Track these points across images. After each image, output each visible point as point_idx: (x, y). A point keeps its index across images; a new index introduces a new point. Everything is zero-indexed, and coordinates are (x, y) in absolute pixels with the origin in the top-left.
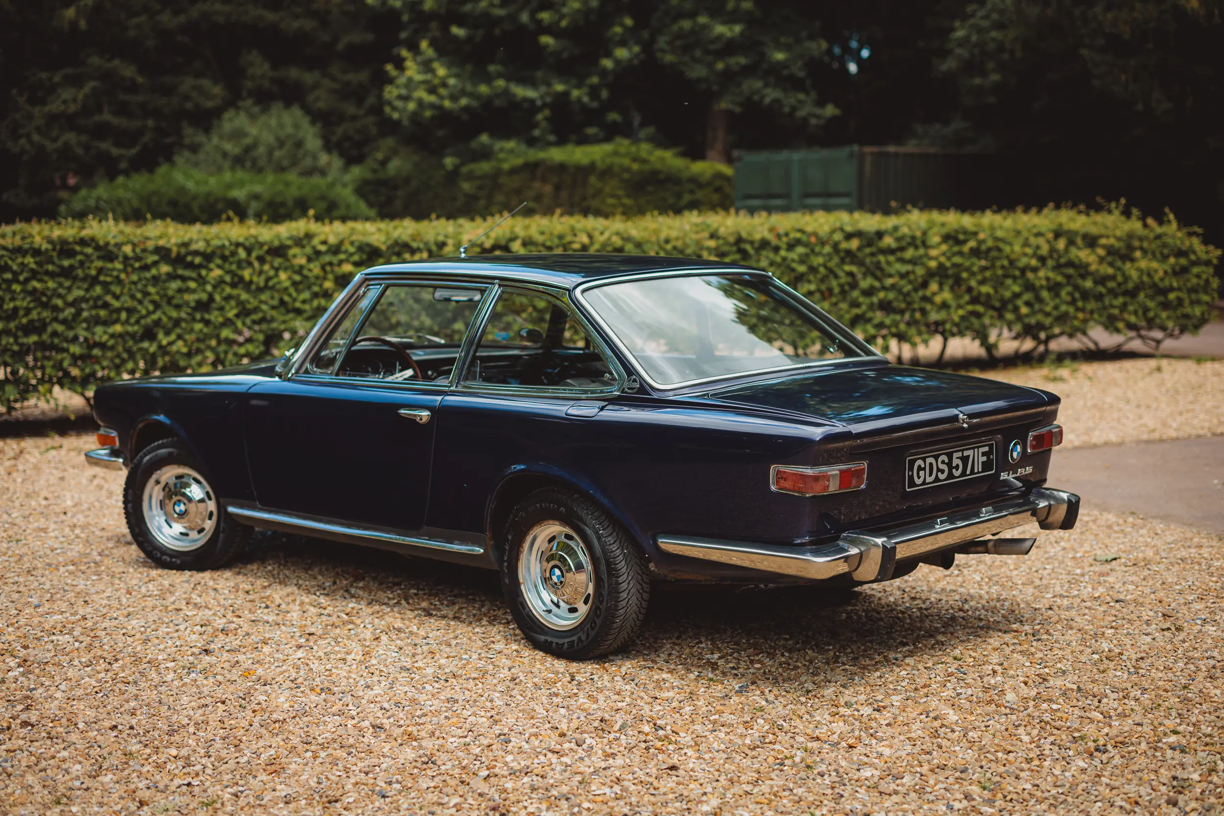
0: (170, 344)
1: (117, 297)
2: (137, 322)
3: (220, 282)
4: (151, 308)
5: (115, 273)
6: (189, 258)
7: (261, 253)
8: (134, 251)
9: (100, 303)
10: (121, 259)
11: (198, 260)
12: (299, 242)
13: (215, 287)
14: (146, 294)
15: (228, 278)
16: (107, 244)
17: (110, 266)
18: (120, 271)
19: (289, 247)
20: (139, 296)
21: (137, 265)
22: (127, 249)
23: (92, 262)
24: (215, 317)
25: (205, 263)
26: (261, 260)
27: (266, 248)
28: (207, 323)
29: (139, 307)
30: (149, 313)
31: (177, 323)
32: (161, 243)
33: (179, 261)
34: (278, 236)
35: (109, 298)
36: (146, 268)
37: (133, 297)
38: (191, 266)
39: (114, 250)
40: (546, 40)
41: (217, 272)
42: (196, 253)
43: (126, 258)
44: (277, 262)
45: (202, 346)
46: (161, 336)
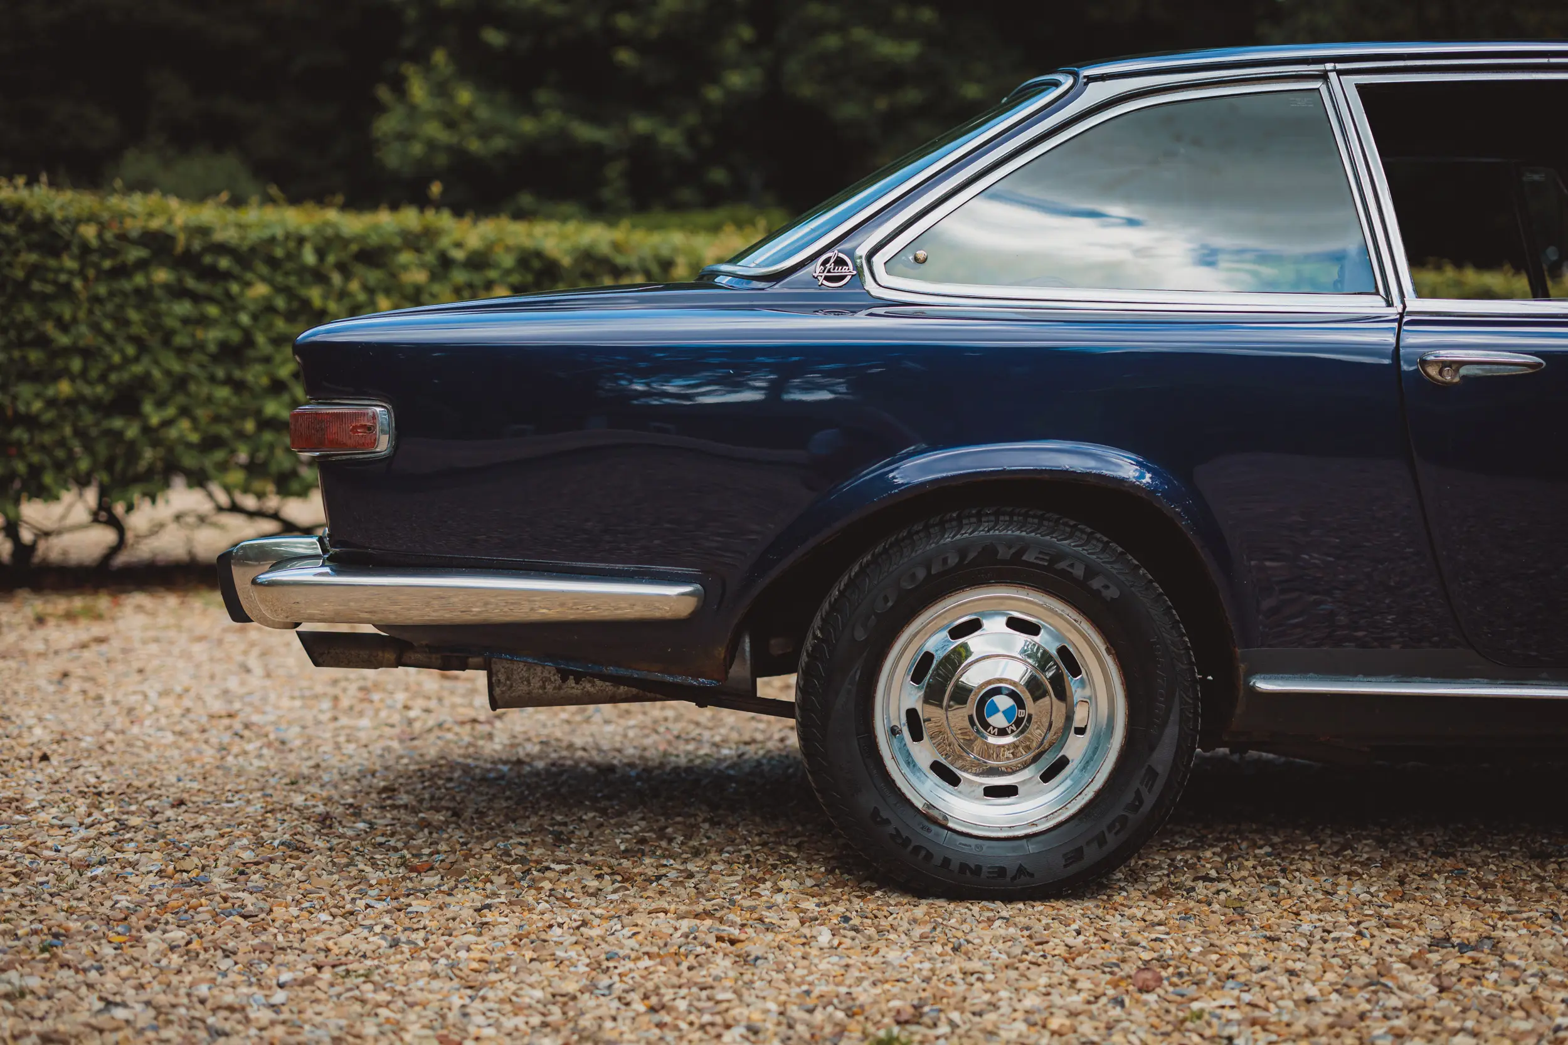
0: (167, 423)
1: (64, 326)
2: (103, 378)
3: (269, 309)
4: (131, 350)
5: (63, 278)
6: (208, 259)
7: (344, 256)
8: (100, 236)
9: (29, 335)
10: (75, 250)
11: (224, 263)
12: (415, 241)
13: (255, 317)
14: (122, 322)
15: (280, 303)
16: (48, 219)
17: (52, 263)
18: (71, 273)
19: (397, 250)
20: (108, 326)
21: (107, 264)
22: (89, 232)
23: (17, 253)
24: (255, 376)
25: (236, 270)
26: (343, 268)
27: (354, 248)
28: (239, 386)
29: (108, 349)
30: (127, 361)
31: (181, 383)
32: (155, 224)
33: (187, 261)
34: (376, 228)
35: (49, 328)
36: (122, 271)
37: (96, 328)
38: (212, 274)
39: (65, 230)
40: (624, 56)
41: (261, 289)
42: (222, 249)
43: (85, 249)
44: (374, 276)
45: (225, 431)
46: (148, 407)
